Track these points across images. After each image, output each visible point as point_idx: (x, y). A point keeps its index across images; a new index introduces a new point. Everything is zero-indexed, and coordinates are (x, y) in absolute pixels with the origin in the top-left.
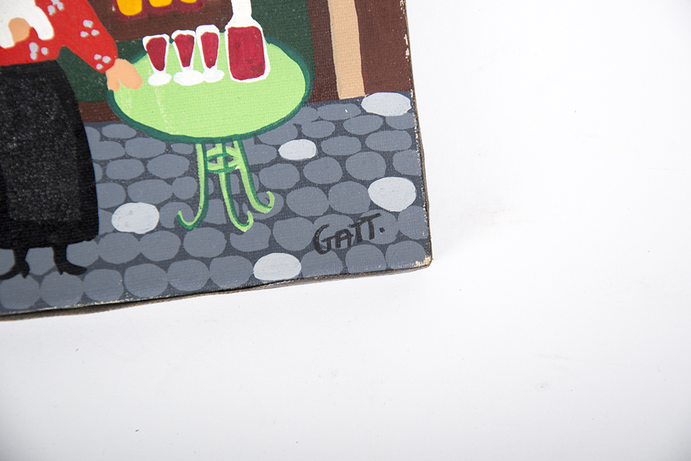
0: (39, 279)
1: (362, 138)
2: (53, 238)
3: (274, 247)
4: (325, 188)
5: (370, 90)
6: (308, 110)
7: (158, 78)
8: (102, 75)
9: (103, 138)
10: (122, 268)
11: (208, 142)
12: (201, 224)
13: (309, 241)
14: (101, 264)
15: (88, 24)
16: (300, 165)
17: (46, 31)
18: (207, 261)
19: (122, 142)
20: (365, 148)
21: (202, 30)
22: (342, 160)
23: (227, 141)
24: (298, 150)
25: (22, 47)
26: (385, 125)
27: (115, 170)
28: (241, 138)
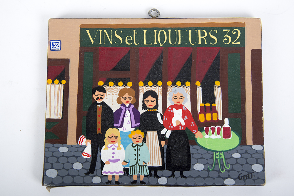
0: (177, 178)
1: (251, 155)
2: (180, 169)
3: (229, 177)
4: (242, 165)
5: (254, 144)
6: (239, 147)
7: (207, 136)
8: (195, 134)
9: (193, 148)
10: (195, 178)
11: (216, 152)
12: (213, 170)
13: (237, 177)
14: (190, 176)
15: (192, 123)
16: (237, 159)
17: (183, 124)
18: (214, 178)
19: (197, 150)
20: (252, 157)
21: (217, 127)
22: (246, 159)
23: (221, 152)
24: (236, 155)
25: (178, 127)
26: (257, 152)
27: (195, 156)
28: (224, 151)
